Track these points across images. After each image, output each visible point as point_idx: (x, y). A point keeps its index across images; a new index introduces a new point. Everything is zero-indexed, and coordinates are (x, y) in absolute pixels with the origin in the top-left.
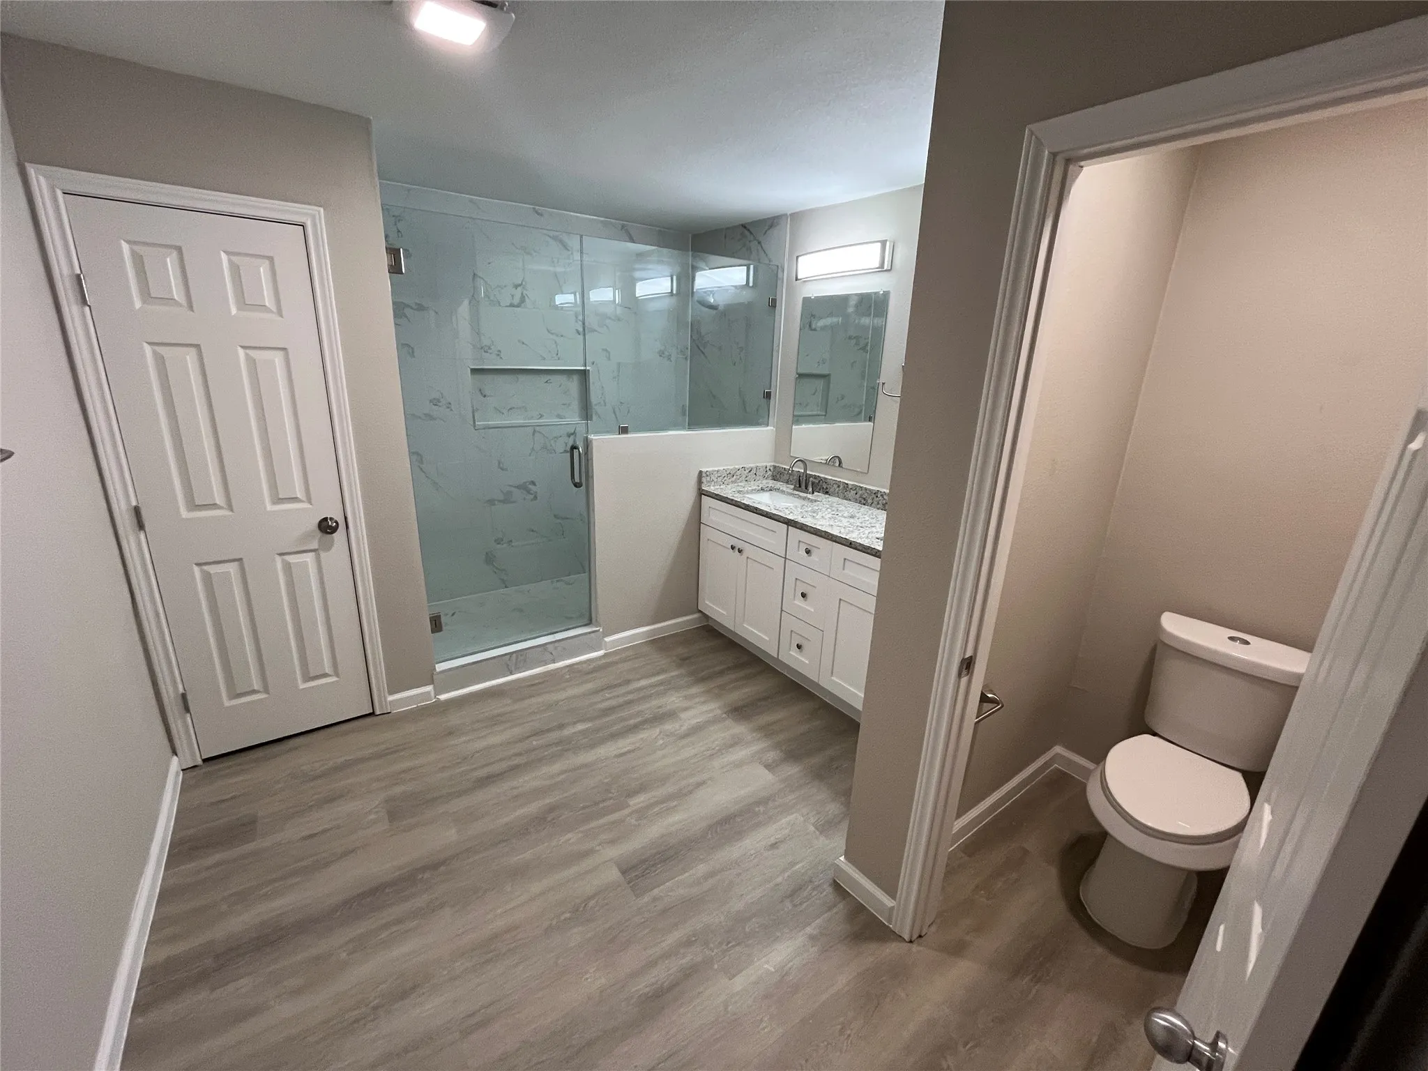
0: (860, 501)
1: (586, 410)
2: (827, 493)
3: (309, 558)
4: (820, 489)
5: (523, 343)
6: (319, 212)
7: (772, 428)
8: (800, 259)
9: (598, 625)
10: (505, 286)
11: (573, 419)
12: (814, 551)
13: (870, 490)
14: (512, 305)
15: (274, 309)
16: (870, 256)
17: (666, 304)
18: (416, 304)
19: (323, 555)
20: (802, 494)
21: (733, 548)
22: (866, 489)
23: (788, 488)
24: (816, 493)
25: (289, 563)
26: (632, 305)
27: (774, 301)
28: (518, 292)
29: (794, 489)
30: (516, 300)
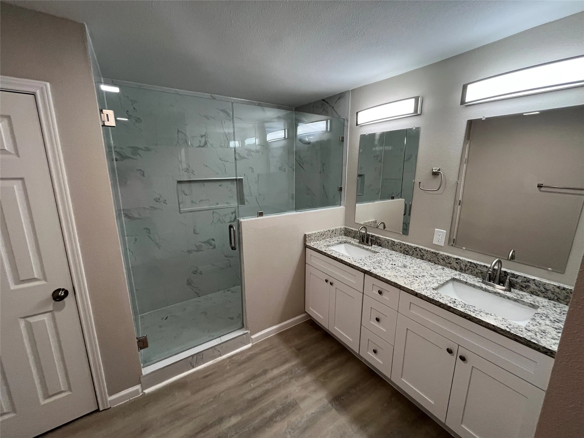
0: (404, 252)
1: (241, 200)
2: (380, 245)
3: (46, 318)
4: (375, 243)
5: (206, 166)
6: (46, 86)
7: (343, 207)
8: (359, 113)
9: (247, 329)
10: (196, 136)
11: (234, 204)
12: (384, 292)
13: (411, 246)
14: (200, 146)
15: (13, 152)
16: (409, 107)
17: (283, 143)
18: (145, 147)
19: (57, 314)
20: (364, 246)
21: (327, 281)
22: (408, 245)
23: (355, 241)
24: (373, 245)
25: (30, 323)
26: (265, 145)
27: (343, 138)
28: (203, 139)
29: (359, 243)
30: (202, 144)
